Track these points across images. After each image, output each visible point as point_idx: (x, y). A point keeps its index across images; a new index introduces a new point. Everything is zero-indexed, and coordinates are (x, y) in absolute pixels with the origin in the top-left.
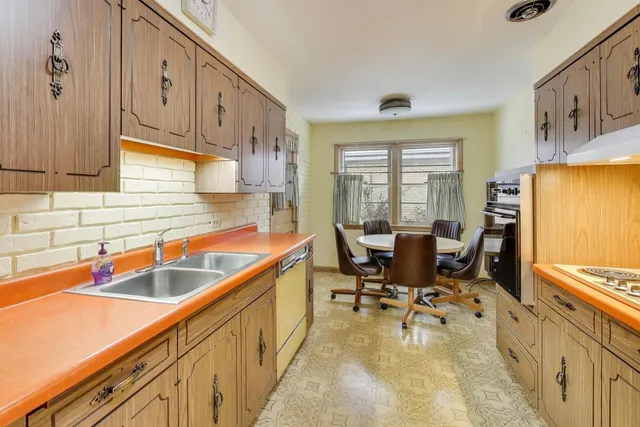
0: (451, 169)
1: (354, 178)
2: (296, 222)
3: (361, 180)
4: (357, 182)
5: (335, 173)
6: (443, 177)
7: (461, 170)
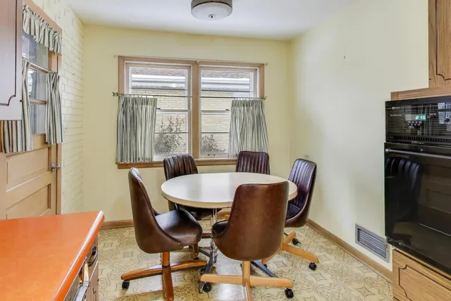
0: (252, 95)
1: (147, 102)
2: (57, 169)
3: (155, 104)
4: (149, 107)
5: (119, 95)
6: (247, 104)
7: (263, 97)
